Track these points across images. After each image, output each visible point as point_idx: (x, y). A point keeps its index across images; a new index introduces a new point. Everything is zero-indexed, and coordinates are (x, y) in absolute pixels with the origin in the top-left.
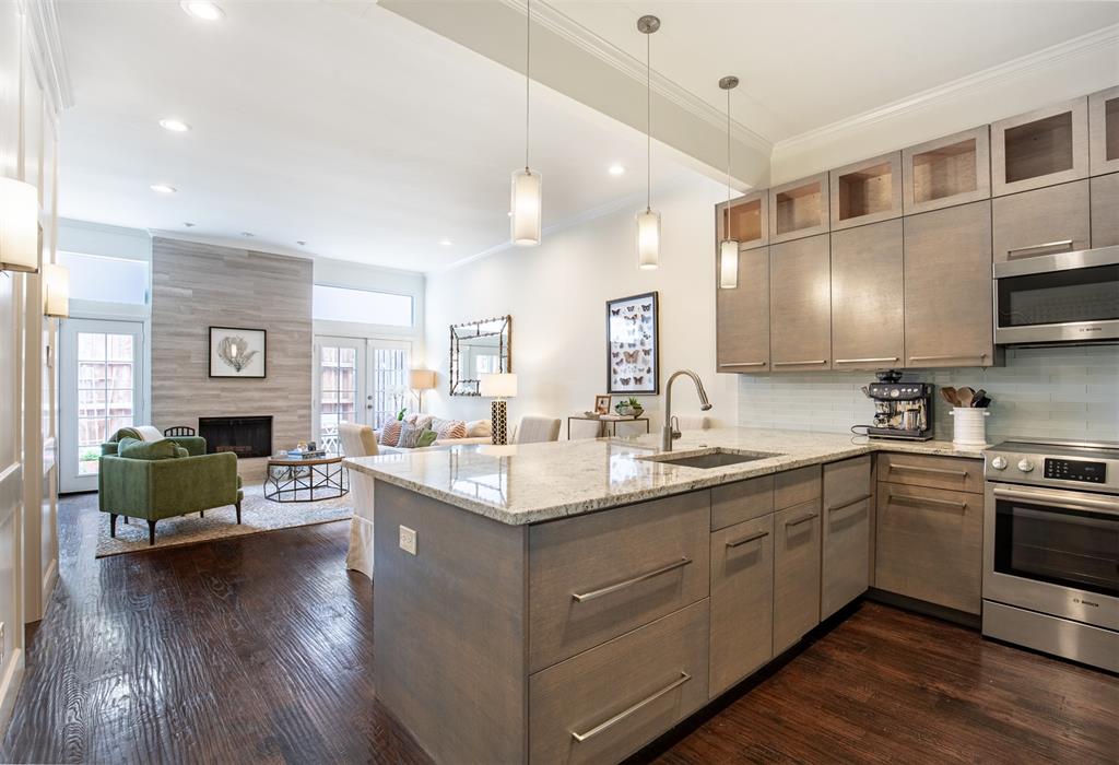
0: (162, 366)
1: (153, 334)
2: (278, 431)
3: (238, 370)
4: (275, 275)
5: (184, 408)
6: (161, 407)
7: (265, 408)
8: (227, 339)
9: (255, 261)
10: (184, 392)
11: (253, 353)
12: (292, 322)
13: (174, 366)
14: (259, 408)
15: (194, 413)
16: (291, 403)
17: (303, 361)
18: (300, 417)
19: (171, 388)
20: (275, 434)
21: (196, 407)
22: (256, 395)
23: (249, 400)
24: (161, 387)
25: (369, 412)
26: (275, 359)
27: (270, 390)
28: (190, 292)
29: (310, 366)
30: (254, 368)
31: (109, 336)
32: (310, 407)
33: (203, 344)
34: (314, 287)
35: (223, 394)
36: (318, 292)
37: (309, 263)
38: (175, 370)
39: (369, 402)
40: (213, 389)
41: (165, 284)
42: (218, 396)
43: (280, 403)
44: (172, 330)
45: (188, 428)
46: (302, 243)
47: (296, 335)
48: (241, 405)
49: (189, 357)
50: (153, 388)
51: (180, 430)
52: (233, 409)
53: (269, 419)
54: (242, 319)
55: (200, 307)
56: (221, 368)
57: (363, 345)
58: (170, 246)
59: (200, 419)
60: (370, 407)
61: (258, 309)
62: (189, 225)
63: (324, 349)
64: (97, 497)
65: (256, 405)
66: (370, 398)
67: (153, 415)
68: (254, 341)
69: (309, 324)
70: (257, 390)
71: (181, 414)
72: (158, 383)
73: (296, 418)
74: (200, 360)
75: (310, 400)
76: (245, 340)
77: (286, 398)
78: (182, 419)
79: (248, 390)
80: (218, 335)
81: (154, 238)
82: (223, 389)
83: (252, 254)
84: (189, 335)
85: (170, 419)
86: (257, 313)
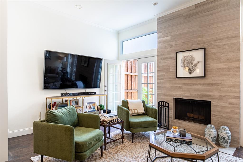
0: (160, 74)
1: (158, 60)
3: (190, 73)
4: (211, 12)
5: (167, 92)
7: (205, 96)
8: (185, 57)
9: (199, 9)
10: (167, 85)
11: (198, 63)
12: (223, 39)
13: (164, 73)
14: (202, 96)
15: (171, 95)
16: (223, 94)
17: (233, 64)
18: (230, 104)
19: (163, 83)
20: (213, 113)
21: (172, 93)
22: (200, 87)
23: (197, 90)
24: (160, 83)
26: (211, 65)
27: (209, 84)
28: (170, 38)
30: (199, 72)
35: (183, 86)
38: (165, 75)
40: (179, 84)
42: (181, 87)
43: (216, 93)
44: (163, 57)
45: (166, 102)
47: (227, 47)
48: (192, 93)
49: (169, 69)
50: (158, 83)
51: (162, 102)
52: (188, 95)
53: (209, 102)
54: (192, 45)
55: (173, 43)
56: (182, 73)
58: (162, 19)
59: (175, 99)
61: (201, 36)
65: (200, 93)
67: (158, 95)
68: (198, 56)
70: (201, 84)
71: (166, 95)
72: (159, 81)
73: (227, 105)
74: (172, 70)
76: (193, 56)
77: (220, 90)
80: (181, 56)
82: (184, 84)
84: (169, 58)
85: (162, 97)
86: (200, 39)
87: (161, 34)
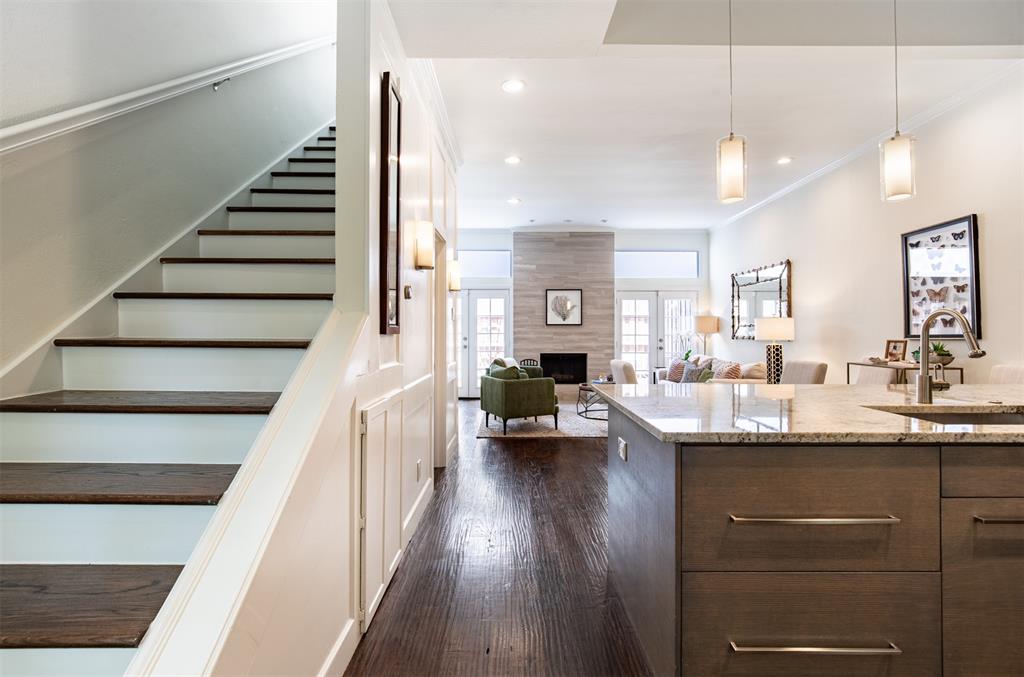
0: (519, 318)
1: (515, 297)
2: (591, 365)
3: (564, 319)
4: (588, 248)
5: (531, 347)
6: (520, 345)
7: (582, 347)
8: (557, 297)
9: (574, 239)
10: (532, 336)
11: (574, 306)
12: (600, 282)
13: (525, 318)
14: (578, 348)
15: (536, 350)
16: (599, 345)
17: (607, 312)
18: (607, 355)
19: (526, 333)
20: (589, 367)
21: (538, 346)
22: (576, 337)
23: (571, 341)
24: (519, 332)
25: (660, 352)
26: (589, 311)
27: (586, 334)
28: (534, 267)
29: (613, 315)
30: (574, 318)
31: (493, 300)
32: (613, 348)
33: (542, 302)
34: (616, 253)
35: (555, 337)
36: (619, 257)
37: (610, 236)
38: (527, 321)
39: (660, 344)
40: (549, 334)
41: (521, 263)
42: (552, 339)
43: (593, 344)
44: (525, 293)
45: (534, 360)
46: (604, 221)
47: (603, 292)
48: (566, 345)
49: (534, 311)
50: (515, 333)
51: (529, 361)
52: (561, 348)
53: (584, 356)
54: (566, 283)
55: (540, 276)
56: (553, 318)
57: (655, 297)
58: (523, 237)
59: (542, 355)
60: (661, 348)
61: (577, 274)
62: (532, 221)
63: (624, 302)
64: (479, 402)
65: (576, 345)
66: (661, 340)
67: (515, 350)
68: (573, 299)
69: (612, 283)
70: (576, 334)
71: (530, 351)
72: (516, 330)
73: (603, 356)
74: (540, 313)
75: (613, 342)
76: (568, 298)
77: (596, 340)
78: (531, 354)
79: (570, 334)
80: (552, 295)
81: (516, 234)
82: (555, 334)
83: (572, 234)
84: (535, 296)
85: (523, 353)
86: (575, 277)
87: (520, 258)
